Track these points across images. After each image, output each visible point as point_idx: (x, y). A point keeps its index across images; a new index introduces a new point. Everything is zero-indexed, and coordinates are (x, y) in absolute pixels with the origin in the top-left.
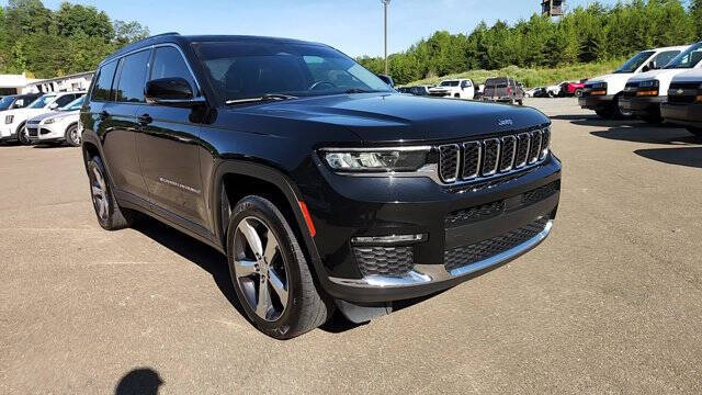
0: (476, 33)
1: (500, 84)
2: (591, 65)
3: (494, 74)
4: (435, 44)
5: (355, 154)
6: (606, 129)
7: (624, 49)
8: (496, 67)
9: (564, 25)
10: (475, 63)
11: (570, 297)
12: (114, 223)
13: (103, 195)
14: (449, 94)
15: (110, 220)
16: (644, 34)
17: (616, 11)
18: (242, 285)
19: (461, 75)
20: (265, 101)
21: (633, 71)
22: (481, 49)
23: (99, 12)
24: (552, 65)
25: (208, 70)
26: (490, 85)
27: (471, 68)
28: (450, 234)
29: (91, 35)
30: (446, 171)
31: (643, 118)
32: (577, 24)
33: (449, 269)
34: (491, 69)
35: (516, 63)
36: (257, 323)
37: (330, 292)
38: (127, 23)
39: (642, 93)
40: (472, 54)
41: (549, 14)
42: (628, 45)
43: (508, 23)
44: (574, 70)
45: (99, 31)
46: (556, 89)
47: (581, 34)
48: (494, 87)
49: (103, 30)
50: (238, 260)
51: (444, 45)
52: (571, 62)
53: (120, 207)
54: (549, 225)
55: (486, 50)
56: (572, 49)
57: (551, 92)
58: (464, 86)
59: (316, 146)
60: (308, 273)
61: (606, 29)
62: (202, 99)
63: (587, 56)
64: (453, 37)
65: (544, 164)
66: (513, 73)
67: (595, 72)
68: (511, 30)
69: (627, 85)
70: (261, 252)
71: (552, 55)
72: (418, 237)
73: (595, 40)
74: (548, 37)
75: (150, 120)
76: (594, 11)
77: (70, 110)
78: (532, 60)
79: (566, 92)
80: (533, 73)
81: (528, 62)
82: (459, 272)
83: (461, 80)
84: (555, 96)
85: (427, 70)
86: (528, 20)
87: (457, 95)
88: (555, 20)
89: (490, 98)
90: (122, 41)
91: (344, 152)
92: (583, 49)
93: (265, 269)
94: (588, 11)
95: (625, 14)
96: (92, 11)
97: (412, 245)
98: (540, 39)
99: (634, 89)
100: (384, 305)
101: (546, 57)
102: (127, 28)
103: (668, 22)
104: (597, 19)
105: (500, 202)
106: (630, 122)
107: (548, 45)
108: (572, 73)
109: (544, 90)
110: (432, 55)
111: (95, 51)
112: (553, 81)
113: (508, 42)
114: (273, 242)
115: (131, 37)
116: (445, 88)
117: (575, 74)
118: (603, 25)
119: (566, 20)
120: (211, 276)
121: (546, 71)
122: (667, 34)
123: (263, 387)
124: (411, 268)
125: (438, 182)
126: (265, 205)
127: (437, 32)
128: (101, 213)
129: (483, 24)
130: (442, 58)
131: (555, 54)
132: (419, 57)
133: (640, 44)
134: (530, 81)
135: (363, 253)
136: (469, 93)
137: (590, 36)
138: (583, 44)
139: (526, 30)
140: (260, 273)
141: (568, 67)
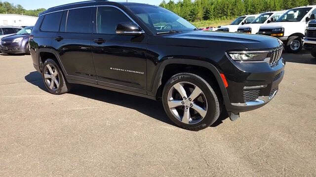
2: (208, 21)
7: (220, 15)
9: (197, 4)
12: (63, 91)
13: (53, 78)
15: (61, 90)
18: (172, 111)
21: (239, 24)
24: (193, 21)
25: (141, 19)
30: (271, 60)
32: (202, 3)
37: (227, 109)
42: (221, 13)
43: (175, 2)
44: (202, 23)
47: (204, 8)
50: (170, 101)
52: (200, 20)
53: (67, 83)
56: (200, 14)
61: (213, 7)
63: (206, 18)
67: (209, 24)
68: (176, 4)
70: (186, 96)
73: (209, 11)
74: (191, 8)
92: (204, 15)
97: (259, 89)
98: (188, 10)
101: (191, 17)
103: (236, 4)
107: (191, 12)
117: (203, 25)
118: (212, 4)
119: (198, 2)
121: (191, 23)
122: (235, 10)
125: (269, 65)
129: (164, 2)
131: (194, 15)
133: (225, 13)
135: (246, 93)
137: (207, 9)
138: (204, 12)
139: (182, 5)
140: (185, 105)
141: (199, 22)
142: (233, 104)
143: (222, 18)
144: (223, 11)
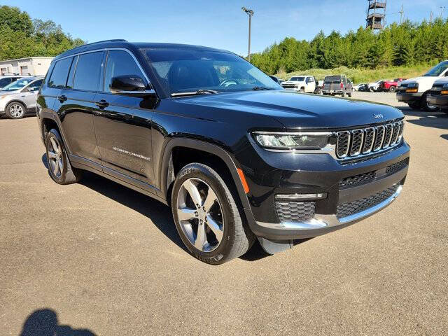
0: (316, 41)
1: (334, 80)
2: (401, 68)
3: (329, 73)
4: (284, 47)
5: (277, 136)
6: (418, 118)
7: (427, 56)
8: (330, 67)
9: (382, 37)
10: (315, 63)
11: (411, 240)
12: (67, 180)
13: (58, 158)
14: (297, 87)
15: (64, 177)
16: (442, 46)
17: (423, 27)
18: (183, 227)
19: (303, 72)
20: (199, 95)
21: (438, 75)
22: (319, 53)
23: (22, 12)
24: (373, 67)
25: (155, 70)
26: (328, 81)
27: (311, 67)
28: (342, 194)
29: (15, 30)
30: (341, 150)
31: (444, 110)
32: (392, 36)
33: (339, 218)
34: (327, 68)
35: (345, 64)
36: (195, 253)
37: (254, 232)
38: (44, 21)
39: (445, 92)
40: (313, 57)
41: (371, 28)
42: (430, 54)
43: (341, 34)
44: (389, 71)
45: (22, 27)
46: (376, 86)
47: (395, 44)
48: (330, 83)
49: (25, 26)
50: (180, 208)
51: (291, 48)
52: (387, 65)
53: (73, 168)
54: (400, 189)
55: (323, 54)
56: (388, 55)
57: (372, 88)
58: (308, 81)
59: (251, 130)
60: (240, 218)
61: (414, 41)
62: (153, 91)
63: (398, 62)
64: (298, 43)
65: (399, 146)
66: (343, 72)
67: (404, 73)
68: (343, 38)
69: (434, 86)
70: (200, 204)
71: (372, 60)
72: (320, 196)
73: (405, 49)
74: (370, 45)
75: (106, 105)
76: (406, 27)
77: (7, 90)
78: (358, 62)
79: (383, 88)
80: (358, 72)
81: (355, 64)
82: (344, 220)
83: (306, 77)
84: (375, 91)
85: (278, 68)
86: (356, 31)
87: (303, 88)
88: (376, 32)
89: (327, 92)
90: (40, 36)
91: (269, 135)
92: (397, 56)
93: (203, 214)
94: (402, 26)
95: (428, 30)
96: (16, 11)
97: (314, 201)
98: (365, 47)
99: (439, 89)
100: (289, 242)
101: (368, 60)
102: (44, 25)
104: (408, 33)
105: (373, 172)
106: (435, 113)
107: (371, 51)
108: (388, 74)
109: (366, 86)
110: (282, 56)
111: (19, 44)
112: (373, 79)
113: (340, 49)
114: (212, 196)
115: (47, 33)
116: (294, 82)
117: (390, 75)
118: (412, 37)
119: (384, 33)
120: (150, 220)
121: (368, 71)
123: (210, 297)
124: (313, 217)
125: (335, 157)
126: (207, 170)
127: (286, 39)
128: (56, 172)
129: (322, 34)
130: (290, 59)
131: (375, 58)
132: (272, 57)
133: (439, 53)
134: (356, 79)
135: (282, 206)
136: (311, 87)
137: (402, 46)
138: (397, 52)
139: (354, 40)
140: (199, 218)
141: (385, 69)
142: (260, 223)
143: (431, 62)
144: (434, 49)
